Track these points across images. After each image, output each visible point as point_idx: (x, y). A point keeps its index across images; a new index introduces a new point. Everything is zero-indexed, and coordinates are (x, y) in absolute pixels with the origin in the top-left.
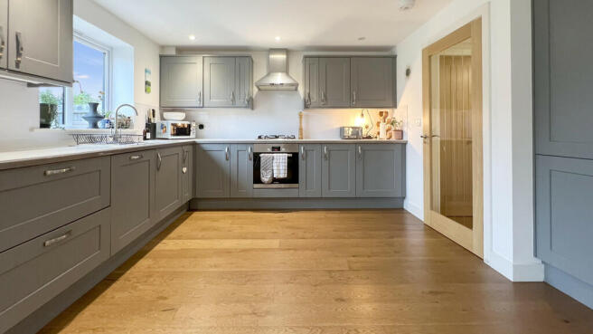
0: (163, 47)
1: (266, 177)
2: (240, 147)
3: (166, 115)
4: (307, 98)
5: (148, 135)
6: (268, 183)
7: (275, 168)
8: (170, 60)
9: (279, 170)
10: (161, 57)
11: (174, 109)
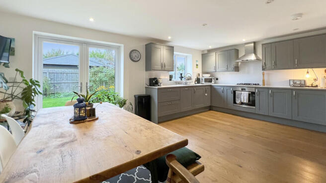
0: (203, 51)
1: (238, 101)
2: (228, 88)
3: (204, 75)
4: (264, 65)
5: (196, 82)
6: (239, 104)
7: (242, 98)
8: (205, 55)
9: (244, 99)
10: (202, 55)
11: (207, 73)
